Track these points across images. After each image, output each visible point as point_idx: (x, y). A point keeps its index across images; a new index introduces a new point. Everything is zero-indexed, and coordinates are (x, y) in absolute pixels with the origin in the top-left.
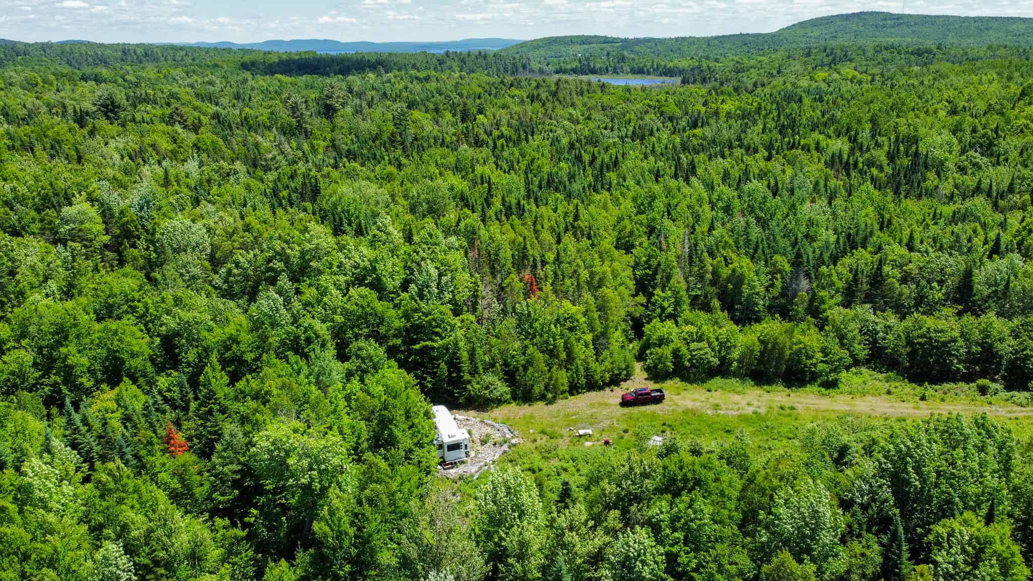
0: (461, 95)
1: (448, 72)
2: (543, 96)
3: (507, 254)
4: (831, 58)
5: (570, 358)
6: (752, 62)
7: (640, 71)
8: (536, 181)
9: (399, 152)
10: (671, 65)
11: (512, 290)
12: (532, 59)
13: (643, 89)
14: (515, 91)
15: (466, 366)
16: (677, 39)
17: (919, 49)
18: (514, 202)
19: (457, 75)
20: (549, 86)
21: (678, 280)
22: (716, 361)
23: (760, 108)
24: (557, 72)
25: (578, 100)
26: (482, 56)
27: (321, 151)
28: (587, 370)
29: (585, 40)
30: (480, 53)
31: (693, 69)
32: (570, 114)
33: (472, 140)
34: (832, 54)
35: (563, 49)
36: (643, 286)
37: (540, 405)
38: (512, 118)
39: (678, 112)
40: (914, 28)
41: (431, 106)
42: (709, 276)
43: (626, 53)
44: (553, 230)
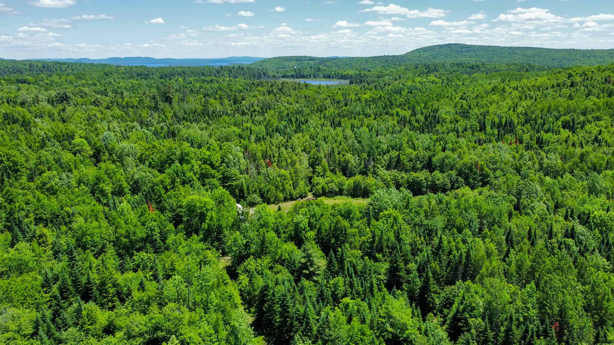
0: (231, 90)
1: (223, 77)
2: (275, 91)
3: (259, 154)
4: (428, 69)
5: (284, 190)
6: (388, 72)
7: (328, 77)
8: (271, 129)
9: (207, 118)
10: (345, 73)
11: (261, 165)
12: (269, 69)
13: (328, 87)
14: (259, 88)
15: (246, 191)
16: (350, 58)
17: (473, 65)
18: (261, 137)
19: (228, 79)
20: (278, 86)
21: (324, 162)
22: (337, 190)
23: (381, 97)
24: (283, 77)
25: (293, 93)
26: (241, 68)
27: (169, 118)
28: (290, 193)
29: (299, 59)
30: (240, 67)
31: (356, 76)
32: (288, 100)
33: (240, 112)
34: (428, 67)
35: (286, 64)
36: (312, 165)
37: (273, 205)
38: (259, 102)
39: (342, 99)
40: (477, 53)
41: (217, 96)
42: (337, 161)
43: (320, 67)
44: (276, 146)
